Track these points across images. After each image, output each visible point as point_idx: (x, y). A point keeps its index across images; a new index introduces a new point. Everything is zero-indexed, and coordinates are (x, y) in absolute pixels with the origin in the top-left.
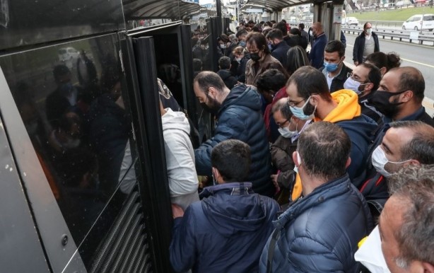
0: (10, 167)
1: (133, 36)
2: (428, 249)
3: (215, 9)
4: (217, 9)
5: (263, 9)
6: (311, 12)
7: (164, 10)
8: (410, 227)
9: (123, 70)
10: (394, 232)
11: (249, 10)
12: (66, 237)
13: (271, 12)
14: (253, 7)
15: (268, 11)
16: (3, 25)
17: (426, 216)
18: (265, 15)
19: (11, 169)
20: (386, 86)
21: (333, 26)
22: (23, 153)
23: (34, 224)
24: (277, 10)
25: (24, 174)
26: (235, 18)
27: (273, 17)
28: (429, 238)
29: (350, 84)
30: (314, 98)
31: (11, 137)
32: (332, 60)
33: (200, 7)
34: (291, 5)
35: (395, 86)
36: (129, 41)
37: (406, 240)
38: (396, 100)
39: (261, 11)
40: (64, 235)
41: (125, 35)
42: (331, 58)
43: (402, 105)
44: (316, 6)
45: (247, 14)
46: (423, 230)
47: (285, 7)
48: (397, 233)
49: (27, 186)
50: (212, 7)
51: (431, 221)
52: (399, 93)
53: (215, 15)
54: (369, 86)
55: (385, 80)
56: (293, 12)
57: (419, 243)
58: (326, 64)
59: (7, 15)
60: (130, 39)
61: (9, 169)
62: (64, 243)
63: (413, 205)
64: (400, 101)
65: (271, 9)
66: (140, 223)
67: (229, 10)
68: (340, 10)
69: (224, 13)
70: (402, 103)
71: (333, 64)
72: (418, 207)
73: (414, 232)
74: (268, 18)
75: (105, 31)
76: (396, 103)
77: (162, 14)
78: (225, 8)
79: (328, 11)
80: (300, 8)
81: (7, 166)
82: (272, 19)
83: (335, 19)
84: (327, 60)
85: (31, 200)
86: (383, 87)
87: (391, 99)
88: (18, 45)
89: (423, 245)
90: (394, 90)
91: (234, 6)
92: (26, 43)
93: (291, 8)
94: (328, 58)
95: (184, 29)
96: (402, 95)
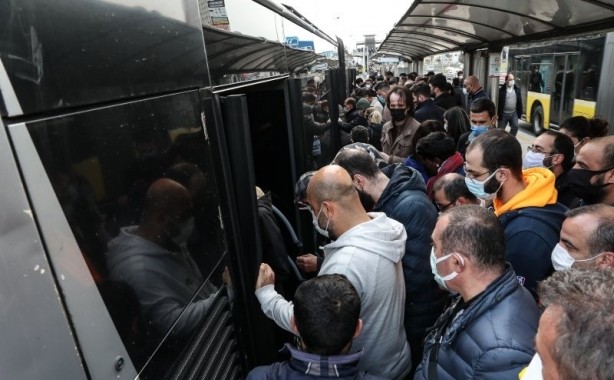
0: (41, 268)
1: (220, 94)
2: (589, 366)
3: (337, 58)
4: (340, 58)
5: (400, 58)
6: (461, 61)
7: (271, 60)
8: (565, 340)
9: (207, 137)
10: (550, 350)
11: (382, 60)
12: (121, 360)
13: (410, 62)
14: (387, 56)
15: (406, 61)
16: (34, 81)
17: (580, 324)
18: (402, 65)
19: (43, 271)
20: (585, 162)
21: (489, 79)
22: (61, 249)
23: (74, 343)
24: (418, 59)
25: (62, 277)
26: (364, 70)
27: (412, 68)
28: (586, 351)
29: (531, 158)
30: (502, 173)
31: (43, 229)
32: (482, 122)
33: (317, 56)
34: (435, 53)
35: (598, 162)
36: (214, 99)
37: (563, 359)
38: (600, 181)
39: (397, 60)
40: (118, 358)
41: (209, 92)
42: (480, 119)
43: (608, 187)
44: (467, 55)
45: (380, 64)
46: (579, 342)
47: (428, 55)
48: (553, 351)
49: (66, 292)
50: (334, 54)
51: (586, 330)
52: (604, 171)
53: (337, 66)
54: (558, 159)
55: (583, 154)
56: (439, 60)
57: (577, 360)
58: (475, 127)
59: (40, 68)
60: (217, 97)
61: (39, 271)
62: (118, 367)
63: (565, 315)
64: (605, 182)
65: (409, 58)
66: (230, 337)
67: (355, 59)
68: (497, 60)
69: (350, 63)
70: (609, 184)
71: (482, 127)
72: (571, 315)
73: (570, 346)
74: (405, 69)
75: (182, 88)
76: (600, 185)
77: (269, 65)
78: (351, 56)
79: (482, 61)
80: (448, 56)
81: (37, 268)
82: (412, 71)
83: (491, 72)
84: (475, 122)
85: (72, 312)
86: (580, 163)
87: (593, 180)
88: (55, 107)
89: (582, 361)
90: (596, 167)
91: (363, 54)
92: (68, 104)
93: (436, 57)
94: (476, 119)
95: (292, 85)
96: (609, 174)
